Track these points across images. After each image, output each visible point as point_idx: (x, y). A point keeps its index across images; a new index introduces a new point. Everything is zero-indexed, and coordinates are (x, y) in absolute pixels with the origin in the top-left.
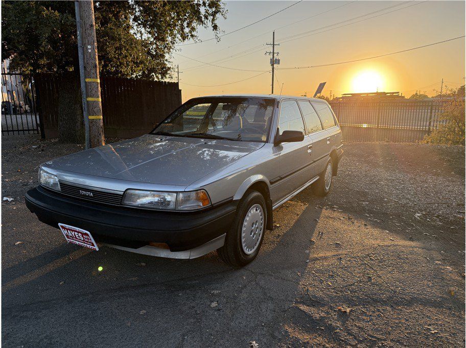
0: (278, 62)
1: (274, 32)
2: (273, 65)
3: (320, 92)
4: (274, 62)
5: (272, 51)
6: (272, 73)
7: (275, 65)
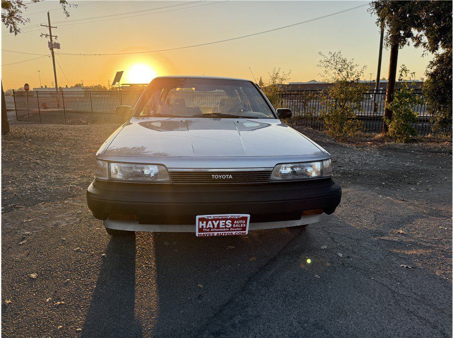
0: (58, 46)
1: (48, 13)
2: (52, 49)
3: (119, 81)
4: (53, 46)
5: (49, 34)
6: (52, 58)
7: (55, 50)
